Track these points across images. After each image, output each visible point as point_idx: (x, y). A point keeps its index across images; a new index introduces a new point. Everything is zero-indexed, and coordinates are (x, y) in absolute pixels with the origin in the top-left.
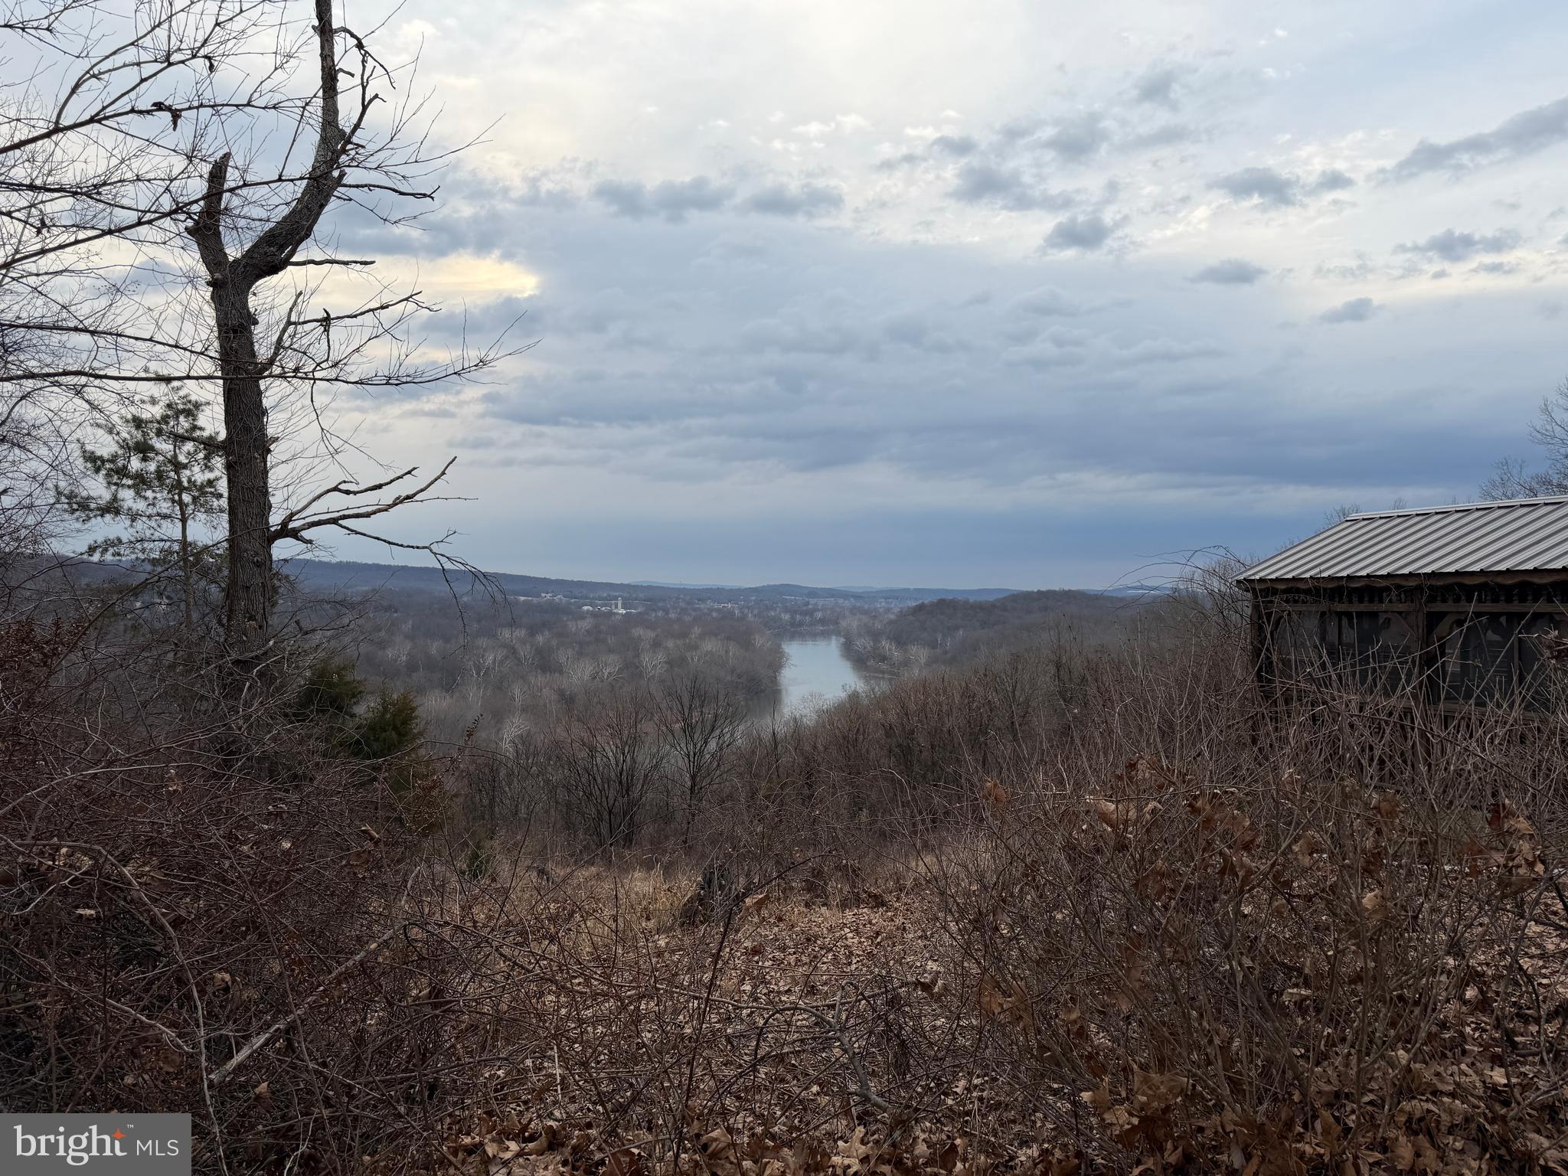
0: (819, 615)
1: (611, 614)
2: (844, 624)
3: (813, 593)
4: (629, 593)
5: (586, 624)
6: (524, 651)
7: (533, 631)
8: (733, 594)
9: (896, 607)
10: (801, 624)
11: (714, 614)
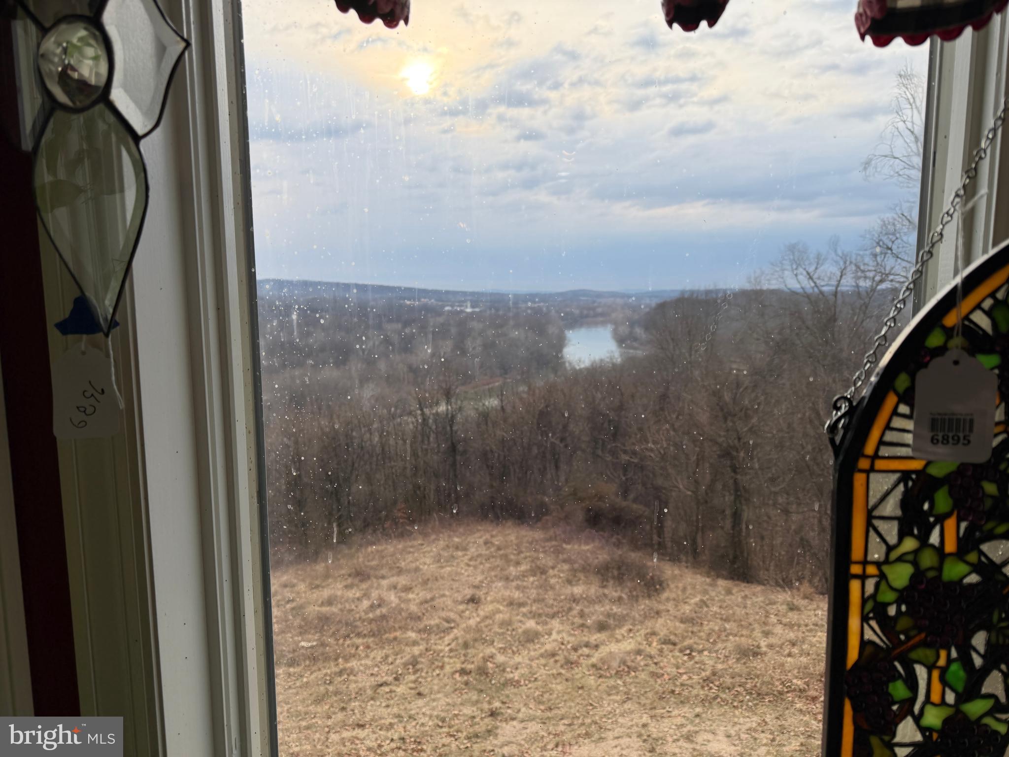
0: (599, 310)
1: (462, 312)
2: (614, 315)
3: (599, 295)
4: (476, 298)
5: (441, 320)
6: (395, 338)
7: (407, 324)
8: (545, 298)
9: (654, 302)
10: (587, 316)
11: (529, 311)
